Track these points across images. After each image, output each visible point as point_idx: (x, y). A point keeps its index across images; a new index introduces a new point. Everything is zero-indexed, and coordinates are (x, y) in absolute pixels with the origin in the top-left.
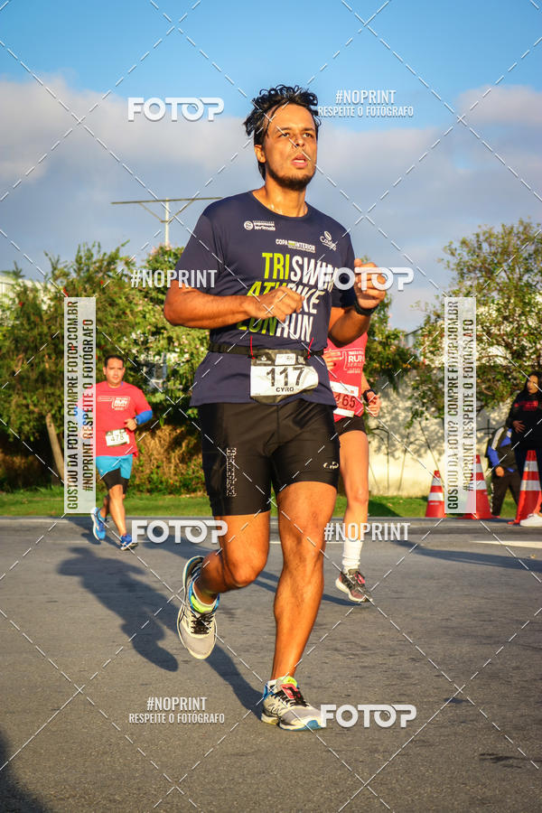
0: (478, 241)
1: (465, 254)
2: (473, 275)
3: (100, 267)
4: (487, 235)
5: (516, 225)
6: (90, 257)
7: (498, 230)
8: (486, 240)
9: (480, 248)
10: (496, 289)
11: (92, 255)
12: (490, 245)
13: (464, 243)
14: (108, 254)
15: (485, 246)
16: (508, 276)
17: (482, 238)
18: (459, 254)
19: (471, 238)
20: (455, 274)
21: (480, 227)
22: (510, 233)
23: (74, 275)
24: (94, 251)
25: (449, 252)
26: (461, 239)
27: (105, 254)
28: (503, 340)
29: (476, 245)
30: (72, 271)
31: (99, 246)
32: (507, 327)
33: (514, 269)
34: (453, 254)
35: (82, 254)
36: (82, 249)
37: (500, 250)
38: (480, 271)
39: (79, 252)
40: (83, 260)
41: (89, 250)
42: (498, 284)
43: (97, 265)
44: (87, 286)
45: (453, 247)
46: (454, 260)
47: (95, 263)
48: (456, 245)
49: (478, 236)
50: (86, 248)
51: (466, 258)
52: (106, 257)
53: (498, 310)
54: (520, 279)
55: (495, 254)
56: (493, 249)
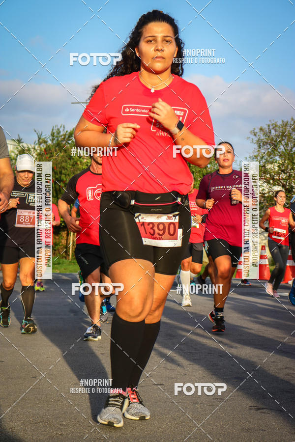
0: (269, 129)
1: (262, 135)
2: (265, 147)
3: (64, 139)
4: (274, 126)
5: (290, 120)
6: (59, 133)
7: (279, 123)
8: (273, 128)
9: (270, 132)
10: (278, 155)
11: (60, 132)
12: (276, 131)
13: (261, 129)
14: (69, 131)
15: (273, 132)
16: (285, 148)
17: (271, 127)
18: (259, 135)
19: (265, 127)
20: (256, 146)
21: (270, 121)
22: (286, 125)
23: (50, 142)
24: (61, 130)
25: (253, 134)
26: (260, 127)
27: (67, 132)
28: (281, 183)
29: (267, 131)
30: (49, 140)
31: (64, 127)
32: (283, 176)
33: (288, 145)
34: (255, 135)
35: (55, 131)
36: (55, 128)
37: (281, 134)
38: (270, 145)
39: (53, 130)
40: (55, 134)
41: (58, 129)
42: (279, 152)
43: (63, 137)
44: (57, 148)
45: (256, 131)
46: (256, 139)
47: (61, 136)
48: (257, 130)
49: (269, 126)
50: (57, 128)
51: (262, 137)
52: (67, 133)
53: (279, 166)
54: (291, 150)
55: (278, 136)
56: (277, 133)
